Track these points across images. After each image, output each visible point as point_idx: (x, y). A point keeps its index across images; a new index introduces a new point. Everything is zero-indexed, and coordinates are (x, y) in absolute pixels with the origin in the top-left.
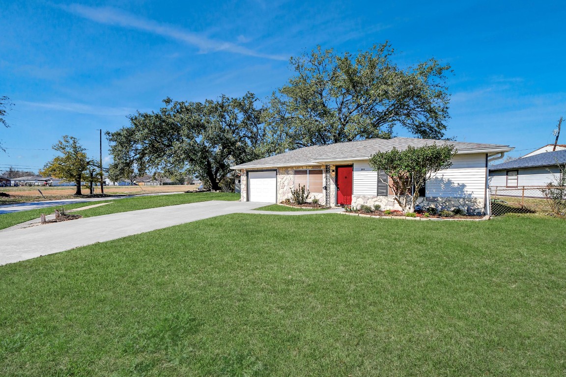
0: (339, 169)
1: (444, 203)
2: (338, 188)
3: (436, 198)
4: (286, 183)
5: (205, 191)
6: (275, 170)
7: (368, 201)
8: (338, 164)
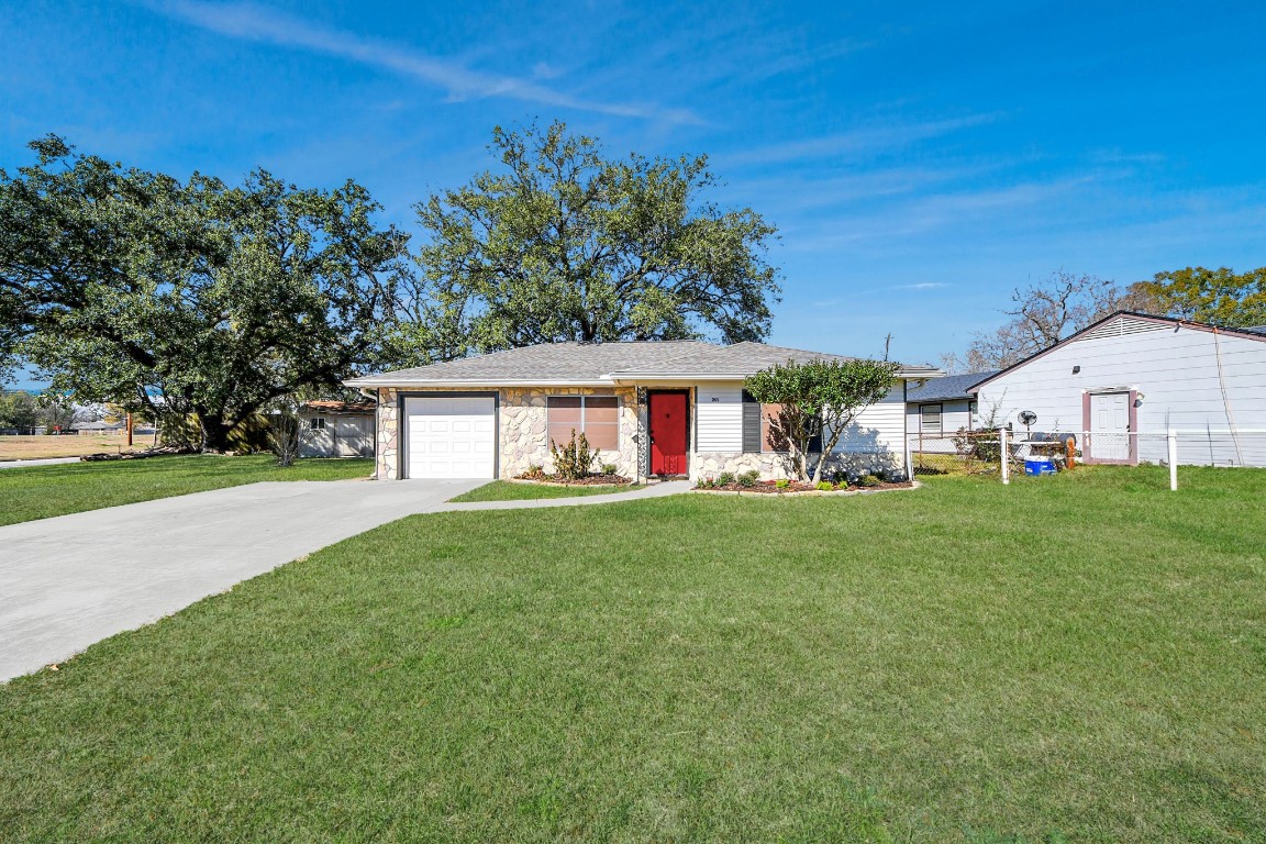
0: (654, 397)
1: (850, 462)
2: (652, 439)
3: (838, 454)
4: (524, 428)
5: (173, 454)
6: (495, 394)
7: (726, 465)
8: (651, 386)
